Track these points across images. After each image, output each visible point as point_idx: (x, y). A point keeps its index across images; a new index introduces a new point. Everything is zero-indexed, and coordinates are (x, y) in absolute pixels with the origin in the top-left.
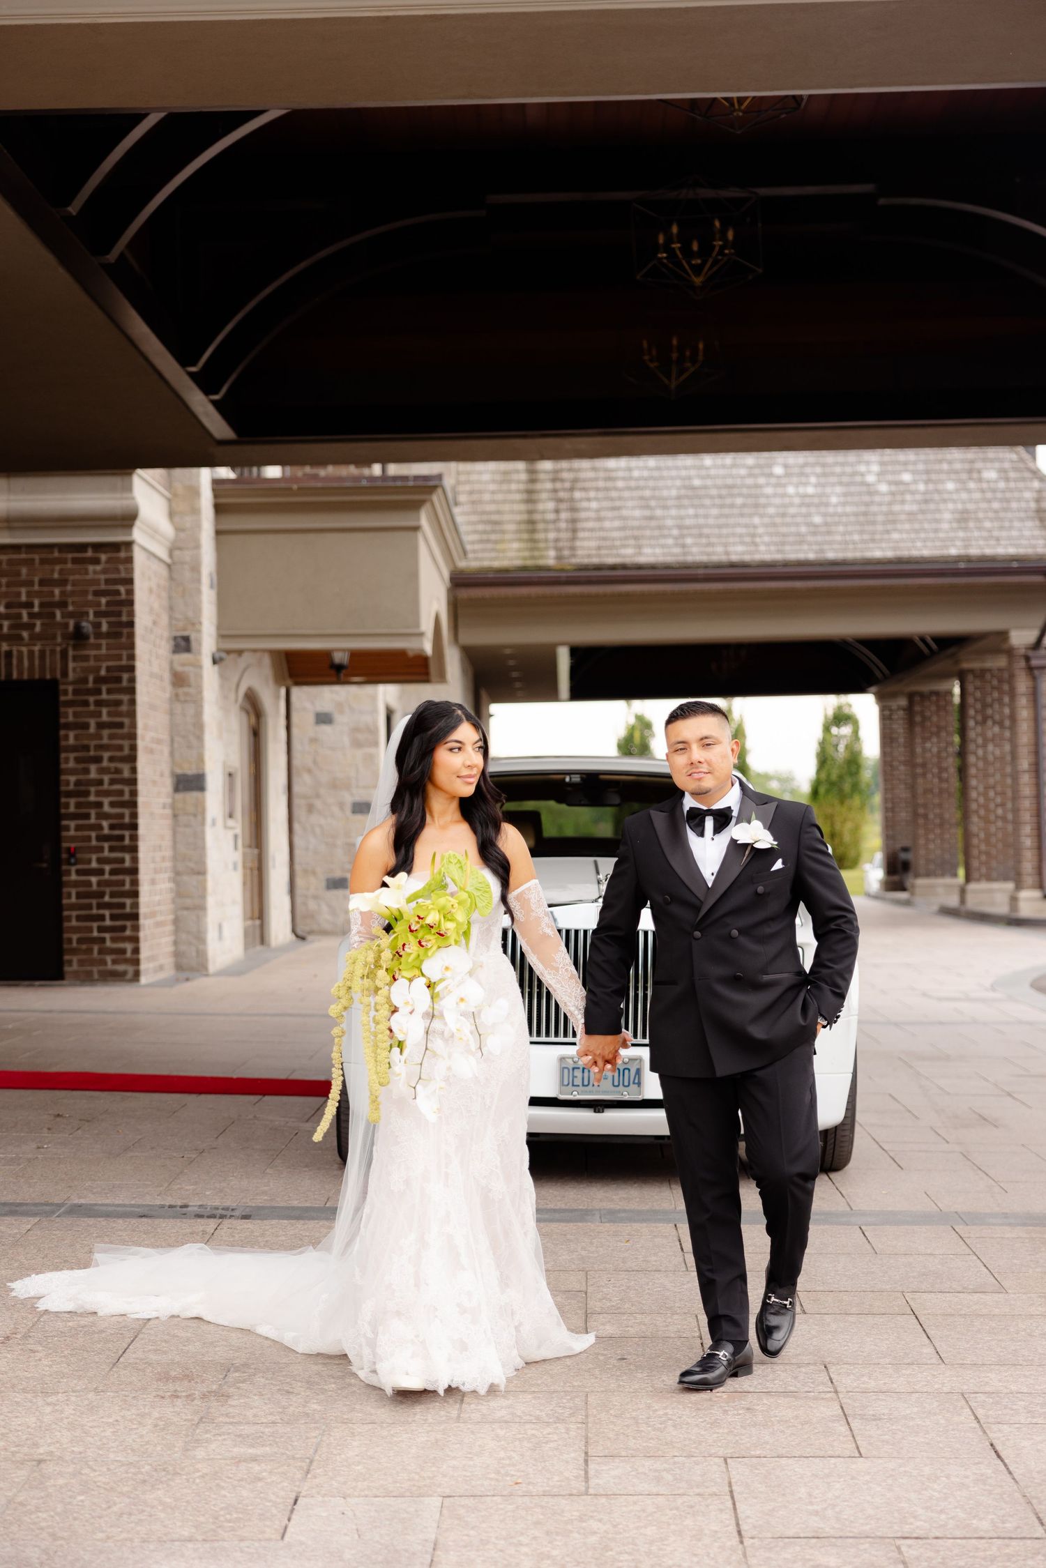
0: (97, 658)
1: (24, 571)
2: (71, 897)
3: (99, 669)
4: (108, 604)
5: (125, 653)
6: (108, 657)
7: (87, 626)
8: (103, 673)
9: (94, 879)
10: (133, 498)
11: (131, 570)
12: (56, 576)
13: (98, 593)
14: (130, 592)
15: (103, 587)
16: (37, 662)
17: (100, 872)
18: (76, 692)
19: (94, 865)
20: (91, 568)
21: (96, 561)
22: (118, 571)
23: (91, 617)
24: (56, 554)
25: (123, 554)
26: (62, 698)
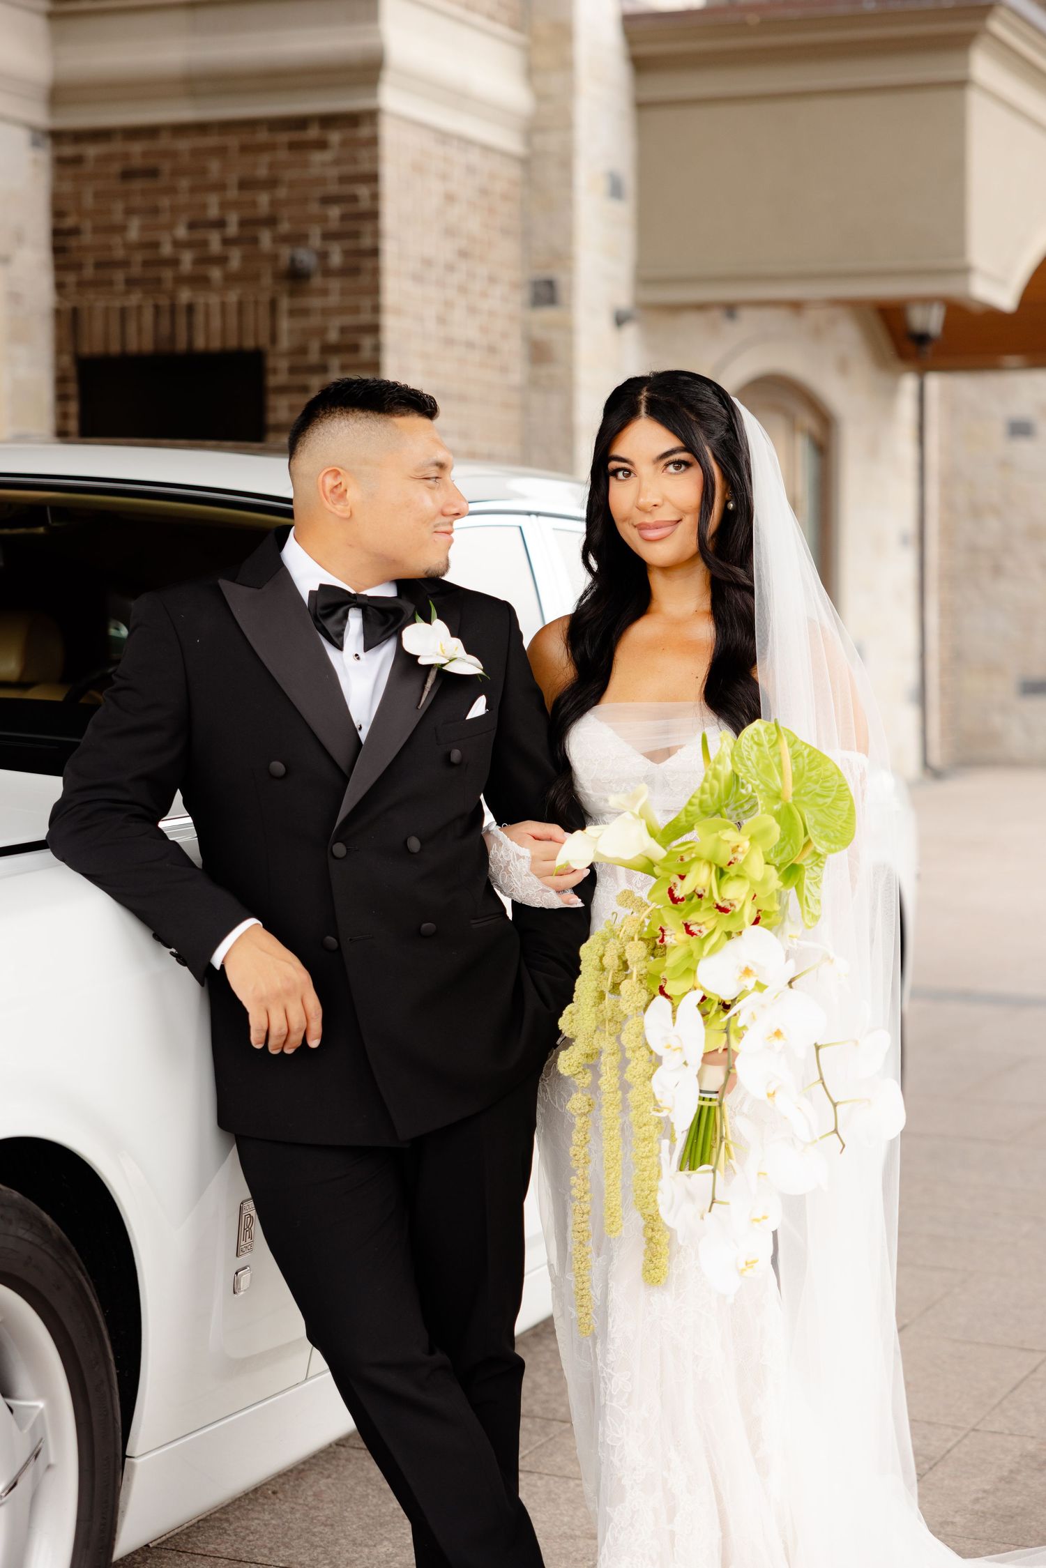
0: (326, 312)
1: (214, 166)
3: (322, 331)
4: (344, 218)
5: (366, 302)
6: (341, 310)
7: (309, 258)
8: (333, 336)
10: (378, 33)
11: (375, 159)
12: (262, 172)
13: (327, 200)
14: (375, 197)
15: (333, 189)
16: (233, 321)
18: (293, 370)
20: (318, 157)
21: (322, 145)
22: (354, 161)
23: (316, 241)
24: (263, 136)
25: (364, 132)
26: (273, 381)
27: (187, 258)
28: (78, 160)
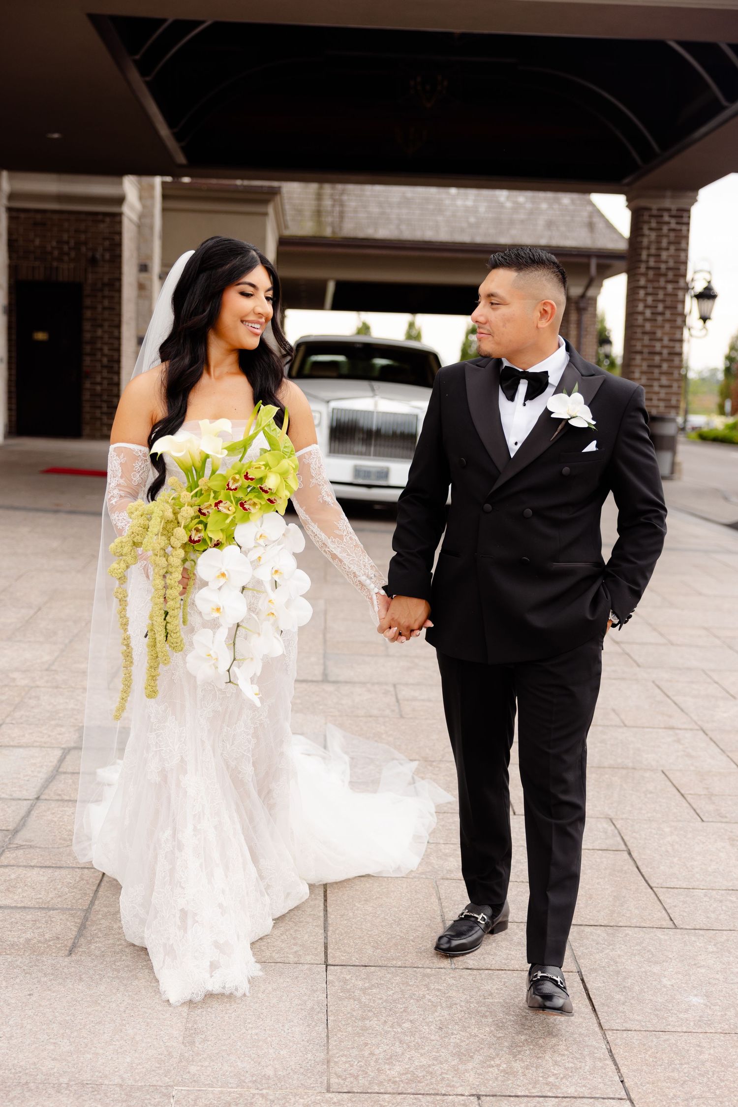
0: (103, 273)
1: (66, 225)
2: (87, 396)
3: (102, 279)
4: (109, 245)
5: (117, 271)
6: (108, 273)
7: (98, 256)
8: (106, 281)
9: (98, 388)
10: (123, 190)
11: (121, 228)
12: (82, 228)
13: (105, 239)
15: (107, 235)
16: (72, 273)
17: (100, 384)
18: (91, 290)
19: (98, 379)
20: (102, 225)
21: (103, 221)
22: (113, 227)
23: (101, 251)
25: (117, 219)
26: (84, 293)
27: (56, 253)
28: (17, 218)
